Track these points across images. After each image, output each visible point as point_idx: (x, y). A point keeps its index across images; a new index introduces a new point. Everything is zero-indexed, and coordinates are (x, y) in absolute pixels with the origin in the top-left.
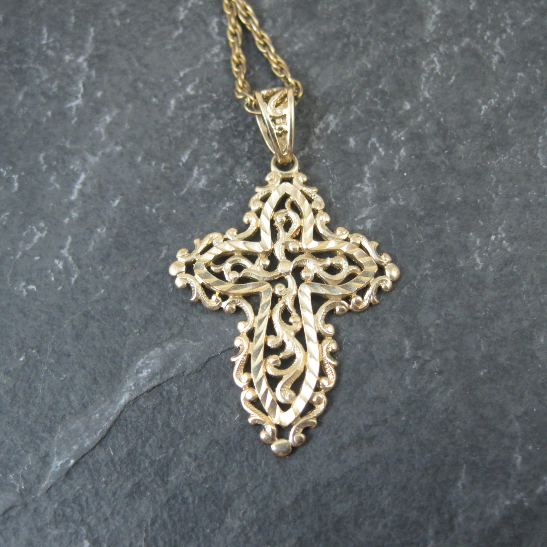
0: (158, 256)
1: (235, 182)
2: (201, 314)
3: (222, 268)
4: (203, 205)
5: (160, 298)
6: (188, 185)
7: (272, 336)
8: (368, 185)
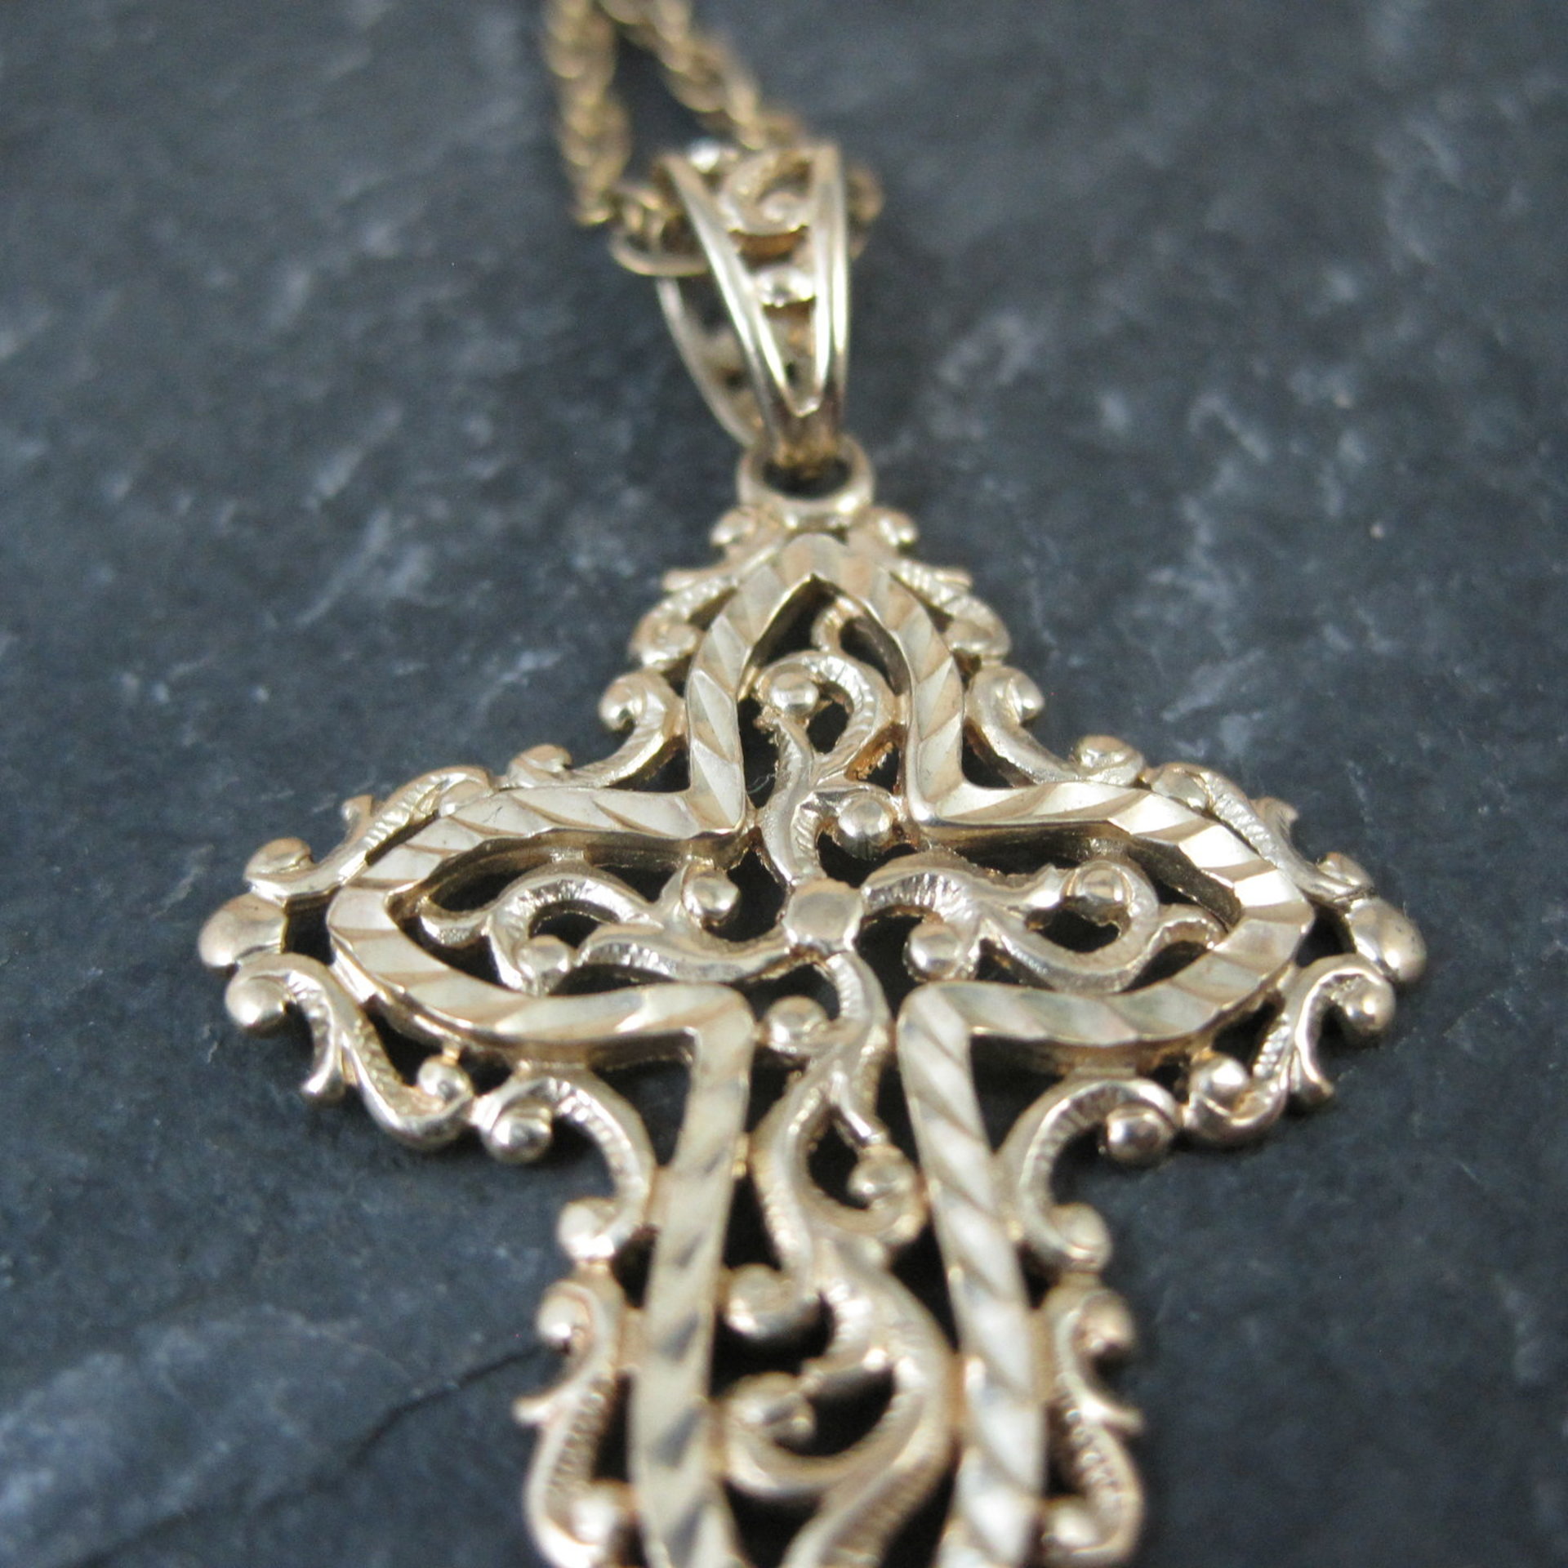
0: (156, 896)
1: (566, 572)
2: (363, 1173)
3: (482, 924)
4: (406, 668)
5: (145, 1096)
6: (337, 586)
7: (756, 1275)
8: (1208, 577)
